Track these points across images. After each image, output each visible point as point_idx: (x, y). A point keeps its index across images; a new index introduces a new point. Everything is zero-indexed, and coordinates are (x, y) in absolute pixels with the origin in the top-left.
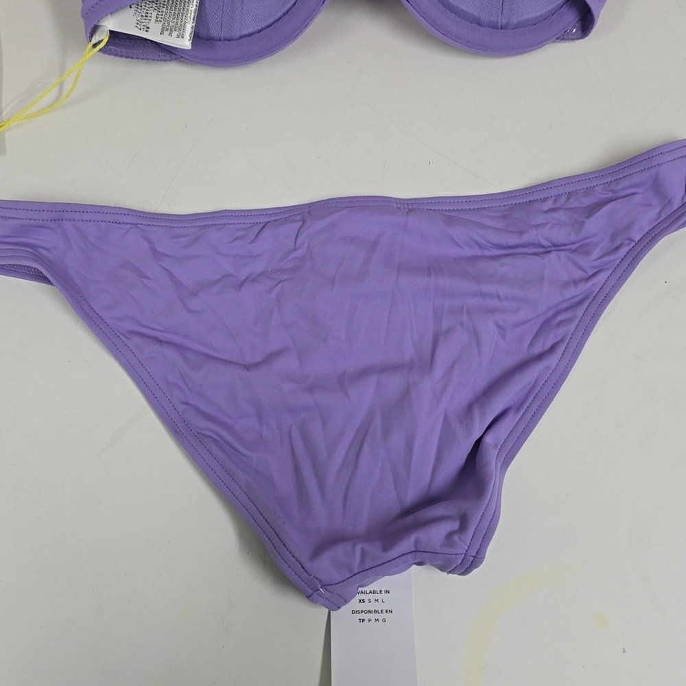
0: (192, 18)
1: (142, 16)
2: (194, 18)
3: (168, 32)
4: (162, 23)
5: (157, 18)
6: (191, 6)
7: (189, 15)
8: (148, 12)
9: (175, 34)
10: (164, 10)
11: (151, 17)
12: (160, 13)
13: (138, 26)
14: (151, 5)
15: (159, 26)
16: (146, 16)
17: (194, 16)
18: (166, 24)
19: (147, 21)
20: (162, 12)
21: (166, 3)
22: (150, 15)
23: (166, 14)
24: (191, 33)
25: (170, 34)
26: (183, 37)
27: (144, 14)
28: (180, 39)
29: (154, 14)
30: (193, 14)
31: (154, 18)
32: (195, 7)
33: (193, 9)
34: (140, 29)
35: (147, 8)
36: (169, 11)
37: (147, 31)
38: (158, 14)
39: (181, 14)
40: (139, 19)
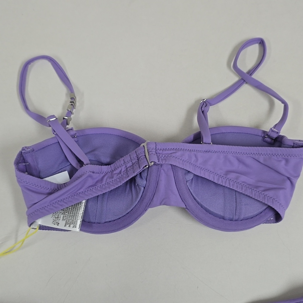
0: (81, 217)
1: (56, 218)
2: (82, 217)
3: (68, 225)
4: (66, 221)
5: (63, 218)
6: (80, 211)
7: (79, 215)
8: (59, 215)
9: (72, 226)
10: (67, 214)
11: (60, 218)
12: (65, 216)
13: (54, 222)
14: (60, 212)
15: (64, 222)
16: (58, 218)
17: (82, 216)
18: (68, 221)
19: (58, 220)
20: (66, 215)
21: (68, 210)
22: (60, 217)
23: (68, 216)
24: (80, 225)
25: (69, 226)
26: (76, 227)
27: (57, 217)
28: (74, 228)
29: (62, 216)
30: (81, 215)
31: (62, 218)
32: (82, 211)
33: (82, 212)
34: (55, 224)
35: (58, 213)
36: (69, 214)
37: (58, 225)
38: (64, 216)
39: (75, 216)
40: (54, 219)
